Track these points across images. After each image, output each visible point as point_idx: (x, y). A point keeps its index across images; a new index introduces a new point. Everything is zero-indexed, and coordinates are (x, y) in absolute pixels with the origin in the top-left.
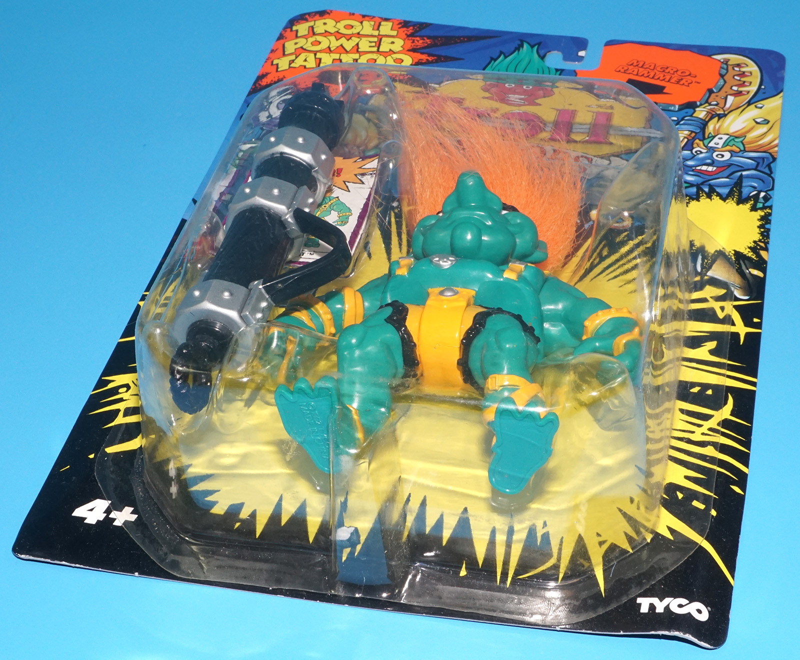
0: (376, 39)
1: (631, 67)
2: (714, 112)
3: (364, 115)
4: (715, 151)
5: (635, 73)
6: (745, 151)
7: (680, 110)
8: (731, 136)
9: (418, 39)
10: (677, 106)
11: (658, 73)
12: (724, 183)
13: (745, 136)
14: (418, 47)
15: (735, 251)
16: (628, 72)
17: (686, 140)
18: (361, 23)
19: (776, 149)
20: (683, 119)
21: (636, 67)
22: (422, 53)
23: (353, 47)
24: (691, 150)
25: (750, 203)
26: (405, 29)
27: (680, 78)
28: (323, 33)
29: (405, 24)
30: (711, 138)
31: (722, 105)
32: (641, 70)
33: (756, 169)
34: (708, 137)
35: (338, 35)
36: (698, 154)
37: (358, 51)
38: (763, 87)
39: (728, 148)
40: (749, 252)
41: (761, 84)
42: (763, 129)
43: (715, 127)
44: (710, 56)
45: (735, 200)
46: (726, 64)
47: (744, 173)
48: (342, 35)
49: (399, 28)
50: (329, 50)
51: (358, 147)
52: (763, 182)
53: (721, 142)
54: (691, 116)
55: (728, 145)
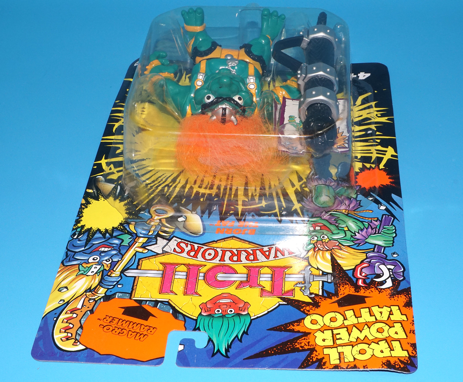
0: (338, 342)
1: (145, 333)
2: (93, 293)
3: (323, 272)
4: (97, 262)
5: (143, 327)
6: (79, 265)
7: (115, 294)
8: (85, 275)
9: (306, 347)
10: (117, 297)
11: (126, 328)
12: (96, 240)
13: (76, 276)
14: (303, 338)
15: (98, 200)
16: (148, 327)
17: (114, 269)
18: (355, 359)
19: (59, 270)
20: (114, 286)
21: (141, 333)
22: (299, 332)
23: (352, 331)
24: (112, 261)
25: (84, 230)
26: (319, 357)
27: (111, 323)
28: (379, 341)
29: (320, 364)
30: (98, 272)
31: (87, 299)
32: (138, 331)
33: (76, 252)
34: (100, 272)
35: (366, 341)
36: (108, 259)
37: (346, 327)
38: (55, 319)
39: (89, 265)
40: (91, 201)
41: (56, 321)
42: (63, 284)
43: (94, 281)
44: (87, 348)
45: (92, 230)
46: (76, 339)
47: (83, 249)
48: (364, 342)
49: (323, 358)
50: (369, 325)
51: (319, 249)
52: (73, 245)
53: (93, 269)
54: (108, 289)
55: (89, 267)
